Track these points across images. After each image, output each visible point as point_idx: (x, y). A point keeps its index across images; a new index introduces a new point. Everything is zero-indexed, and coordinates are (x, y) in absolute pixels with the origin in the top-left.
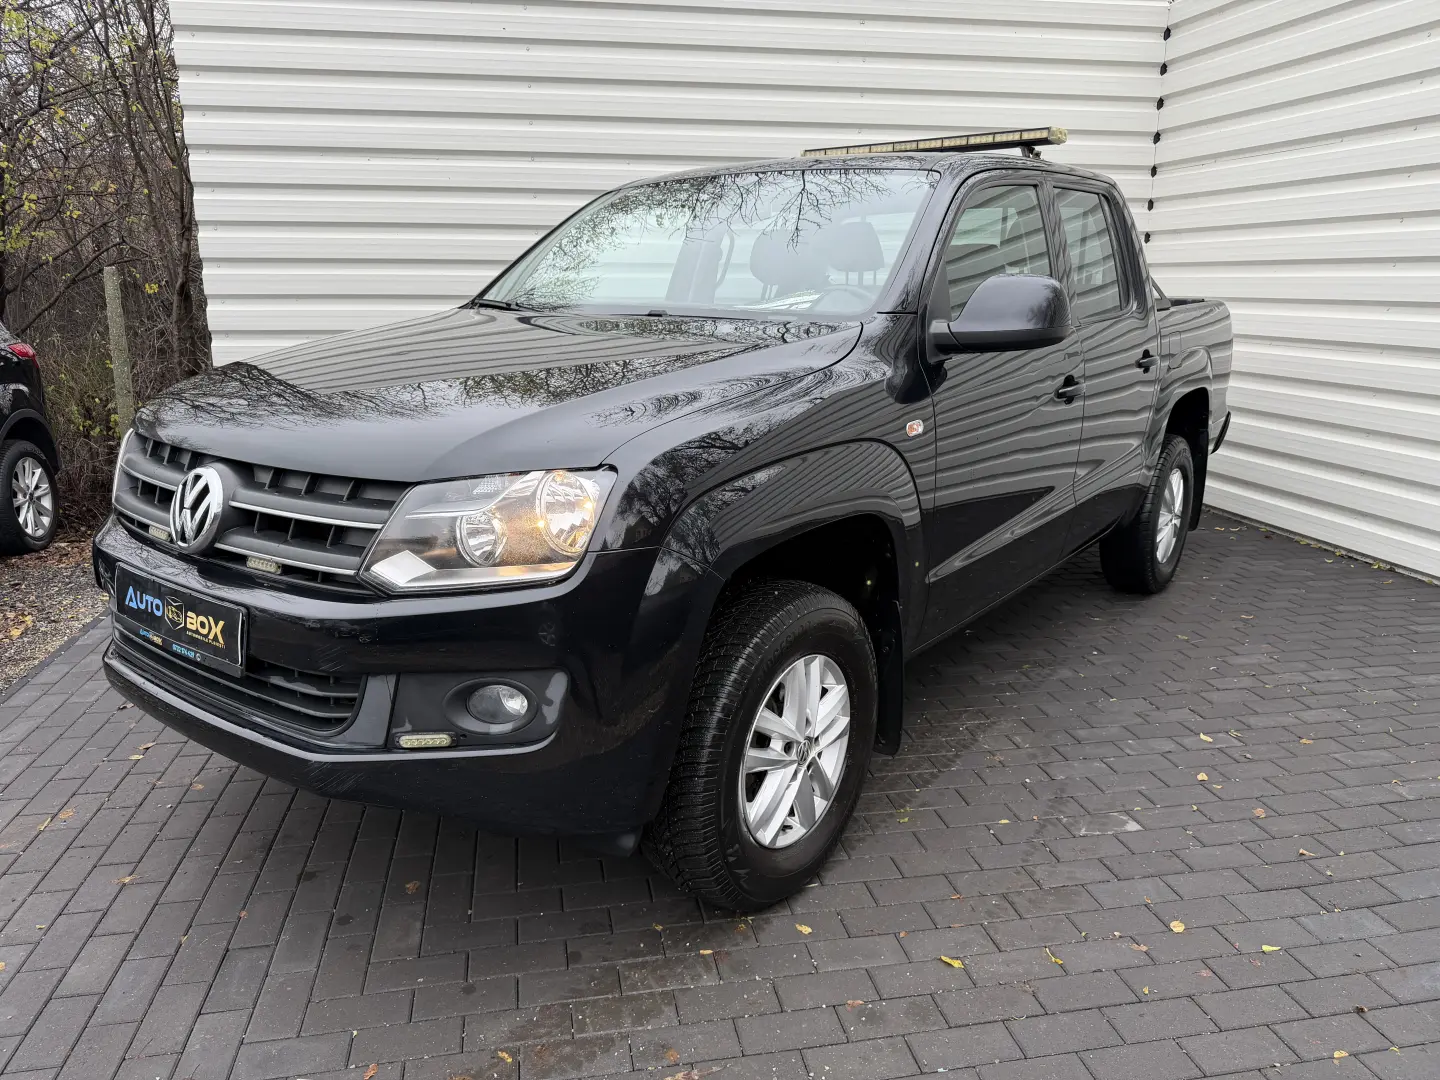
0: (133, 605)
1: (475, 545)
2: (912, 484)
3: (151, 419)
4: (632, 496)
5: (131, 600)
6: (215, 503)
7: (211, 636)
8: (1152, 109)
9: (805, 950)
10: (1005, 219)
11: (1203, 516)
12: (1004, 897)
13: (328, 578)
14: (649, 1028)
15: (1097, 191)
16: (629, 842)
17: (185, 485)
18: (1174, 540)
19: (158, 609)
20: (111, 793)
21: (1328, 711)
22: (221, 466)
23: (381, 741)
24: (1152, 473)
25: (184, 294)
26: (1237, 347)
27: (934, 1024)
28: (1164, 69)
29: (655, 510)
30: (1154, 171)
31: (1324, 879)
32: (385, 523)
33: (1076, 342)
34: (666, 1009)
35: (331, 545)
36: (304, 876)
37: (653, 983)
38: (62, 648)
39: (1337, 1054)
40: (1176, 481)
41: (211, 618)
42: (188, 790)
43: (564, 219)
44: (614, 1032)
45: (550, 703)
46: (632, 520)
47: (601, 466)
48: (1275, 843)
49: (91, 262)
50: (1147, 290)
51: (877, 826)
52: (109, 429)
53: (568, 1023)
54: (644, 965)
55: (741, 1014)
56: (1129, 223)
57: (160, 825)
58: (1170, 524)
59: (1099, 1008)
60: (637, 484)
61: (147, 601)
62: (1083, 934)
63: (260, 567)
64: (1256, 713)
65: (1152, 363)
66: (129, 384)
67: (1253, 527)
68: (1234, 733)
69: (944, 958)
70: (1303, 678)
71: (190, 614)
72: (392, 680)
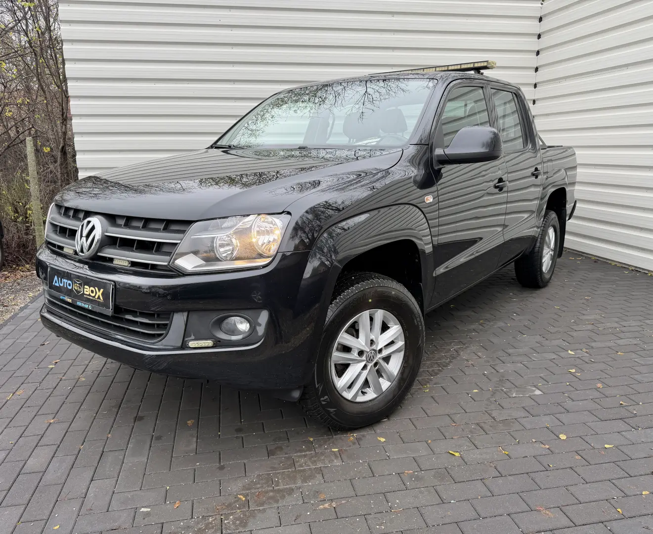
0: (57, 284)
1: (222, 252)
2: (427, 224)
3: (60, 199)
4: (297, 228)
5: (56, 282)
6: (98, 234)
7: (96, 297)
8: (534, 56)
9: (382, 449)
10: (466, 105)
11: (564, 253)
12: (478, 424)
13: (154, 267)
14: (310, 484)
15: (511, 91)
16: (296, 394)
17: (83, 226)
18: (551, 262)
19: (70, 285)
20: (41, 383)
21: (631, 340)
22: (100, 217)
23: (179, 344)
24: (539, 230)
25: (64, 152)
26: (579, 170)
27: (447, 481)
28: (539, 36)
29: (307, 236)
30: (535, 86)
31: (633, 415)
32: (182, 240)
33: (504, 162)
34: (318, 476)
35: (155, 251)
36: (137, 419)
37: (310, 464)
38: (11, 318)
39: (644, 493)
40: (551, 232)
41: (96, 288)
42: (78, 381)
43: (248, 112)
44: (293, 486)
45: (260, 325)
46: (297, 241)
47: (283, 212)
48: (607, 399)
49: (15, 139)
50: (536, 141)
51: (414, 394)
52: (27, 218)
53: (271, 482)
54: (305, 456)
55: (354, 478)
56: (527, 107)
57: (65, 397)
58: (549, 254)
59: (527, 473)
60: (300, 223)
61: (64, 282)
62: (517, 441)
63: (120, 263)
64: (595, 341)
65: (539, 174)
66: (38, 195)
67: (588, 257)
68: (584, 350)
69: (450, 452)
70: (616, 325)
71: (86, 287)
72: (186, 314)
